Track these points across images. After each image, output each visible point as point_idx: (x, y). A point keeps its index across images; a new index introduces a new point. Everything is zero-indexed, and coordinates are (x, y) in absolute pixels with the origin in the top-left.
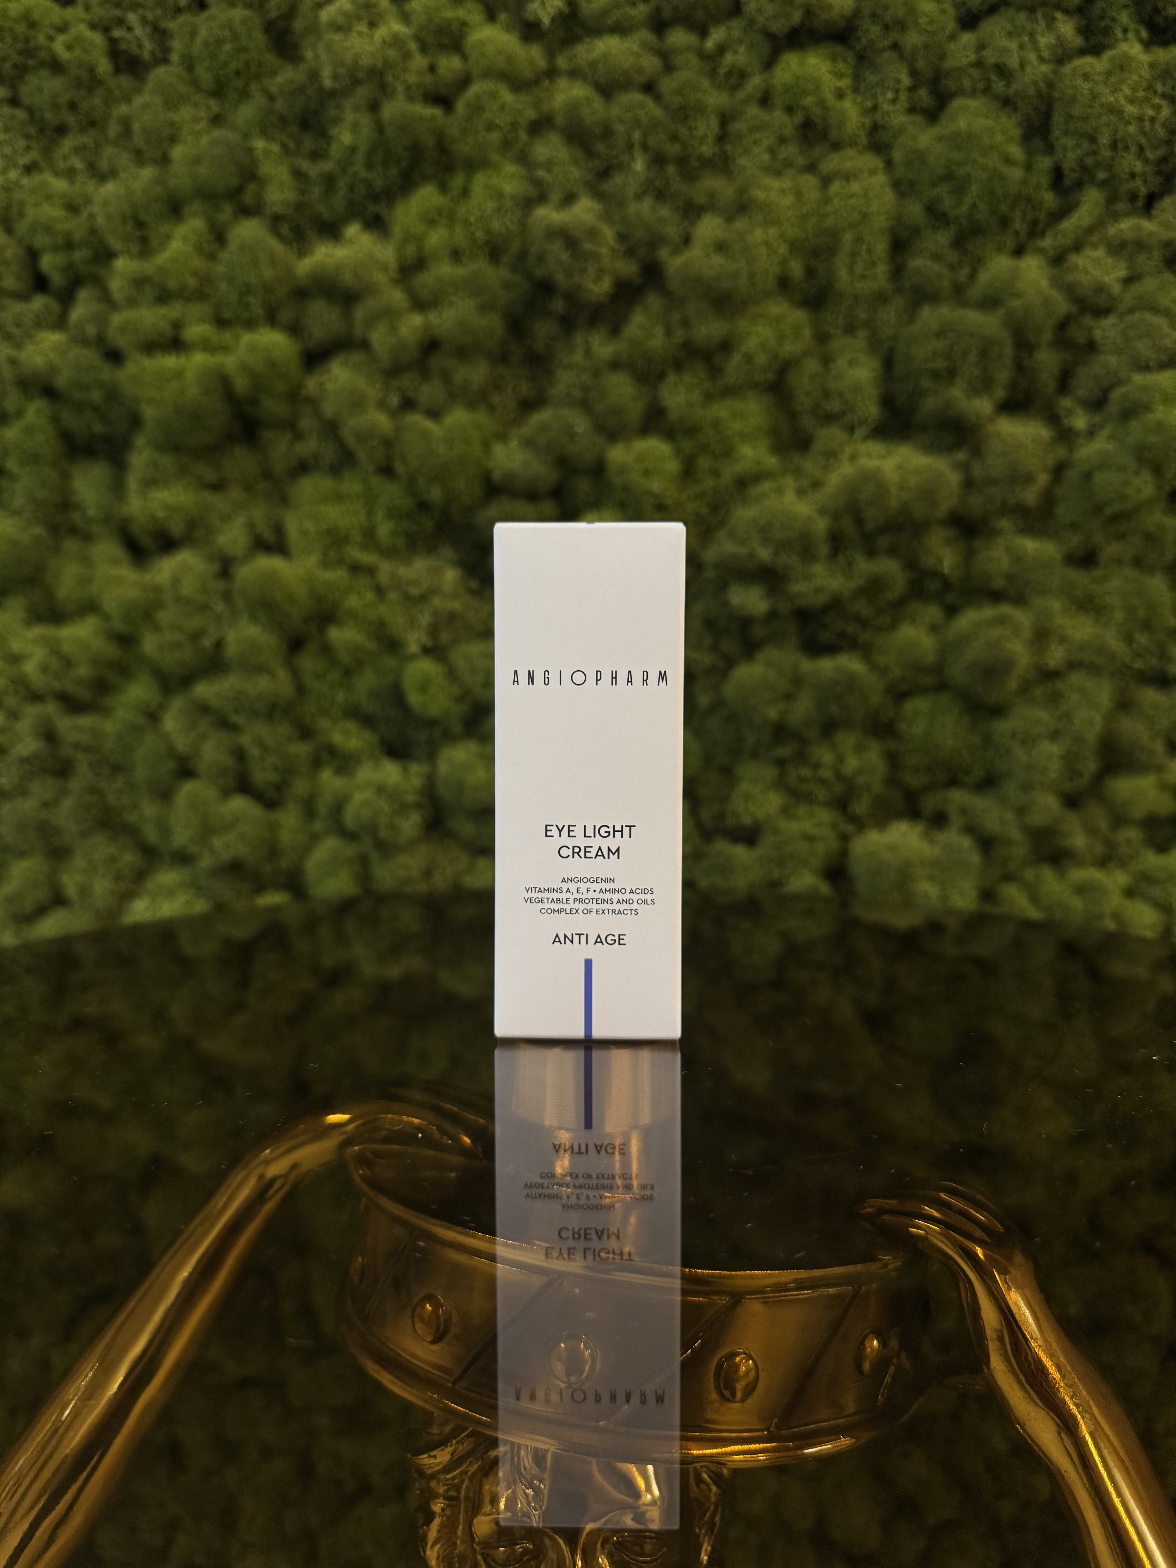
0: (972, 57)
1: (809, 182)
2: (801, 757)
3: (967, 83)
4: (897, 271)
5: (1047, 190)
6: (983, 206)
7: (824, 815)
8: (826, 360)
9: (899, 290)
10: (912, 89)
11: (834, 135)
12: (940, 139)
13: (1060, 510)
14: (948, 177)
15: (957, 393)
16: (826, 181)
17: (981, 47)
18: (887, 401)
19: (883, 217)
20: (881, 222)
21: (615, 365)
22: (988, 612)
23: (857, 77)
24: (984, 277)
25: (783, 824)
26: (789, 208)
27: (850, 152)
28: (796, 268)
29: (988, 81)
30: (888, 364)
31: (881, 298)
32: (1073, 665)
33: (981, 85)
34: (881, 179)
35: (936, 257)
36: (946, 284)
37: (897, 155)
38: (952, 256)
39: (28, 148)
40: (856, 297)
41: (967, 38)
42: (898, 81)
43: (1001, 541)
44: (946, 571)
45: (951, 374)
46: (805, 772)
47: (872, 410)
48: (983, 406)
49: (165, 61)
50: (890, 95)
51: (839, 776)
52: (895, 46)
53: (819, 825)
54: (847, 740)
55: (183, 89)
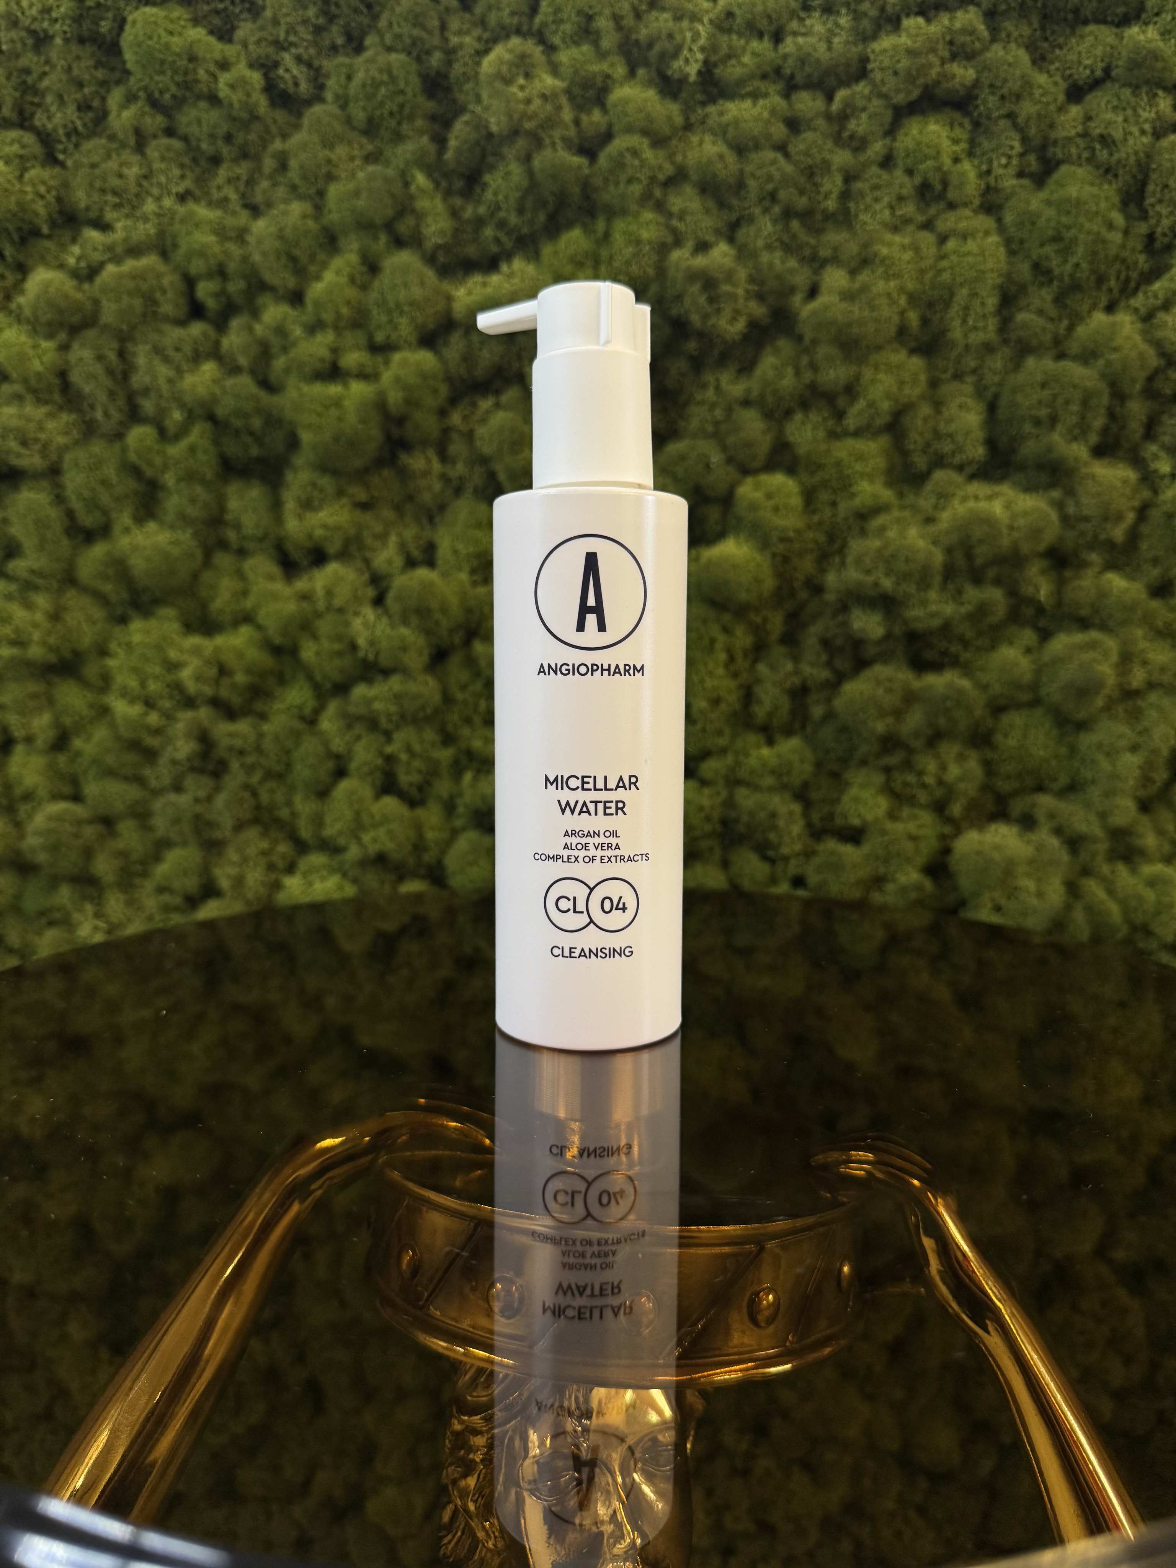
0: (1080, 129)
1: (927, 239)
2: (907, 765)
3: (1074, 150)
4: (1005, 323)
5: (1141, 252)
6: (1084, 266)
7: (927, 818)
8: (938, 405)
9: (1006, 341)
10: (1022, 155)
11: (951, 195)
12: (1048, 203)
13: (1144, 546)
14: (1057, 238)
15: (1056, 438)
16: (943, 239)
17: (1088, 118)
18: (991, 443)
19: (995, 275)
20: (993, 279)
21: (746, 403)
22: (1079, 637)
23: (973, 142)
24: (1082, 331)
25: (889, 826)
26: (908, 262)
27: (967, 212)
28: (913, 318)
29: (1093, 150)
30: (992, 408)
31: (989, 348)
32: (1151, 686)
33: (1085, 155)
34: (994, 239)
35: (1040, 312)
36: (1048, 338)
37: (1009, 218)
38: (1053, 312)
39: (183, 177)
40: (967, 347)
41: (1075, 110)
42: (1012, 148)
43: (1090, 572)
44: (1042, 599)
45: (1053, 420)
46: (911, 778)
47: (978, 452)
48: (1079, 451)
49: (320, 99)
50: (1004, 161)
51: (941, 782)
52: (1011, 116)
53: (921, 826)
54: (949, 750)
55: (339, 128)
